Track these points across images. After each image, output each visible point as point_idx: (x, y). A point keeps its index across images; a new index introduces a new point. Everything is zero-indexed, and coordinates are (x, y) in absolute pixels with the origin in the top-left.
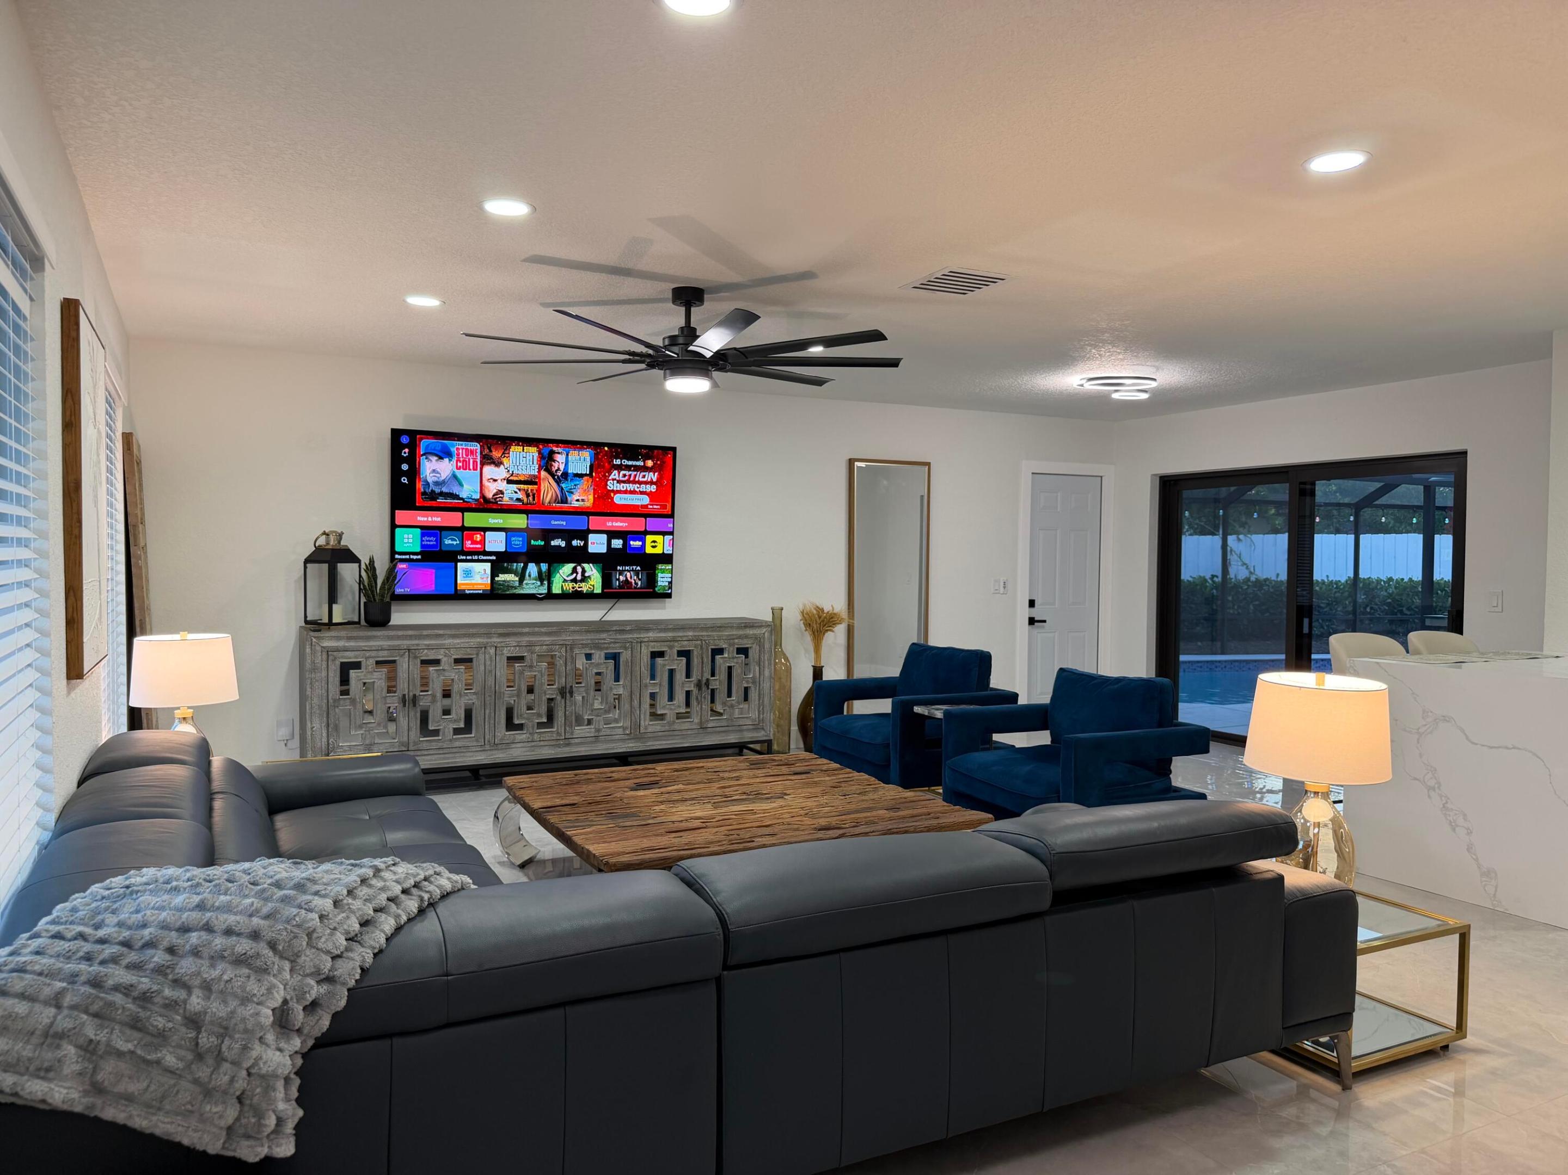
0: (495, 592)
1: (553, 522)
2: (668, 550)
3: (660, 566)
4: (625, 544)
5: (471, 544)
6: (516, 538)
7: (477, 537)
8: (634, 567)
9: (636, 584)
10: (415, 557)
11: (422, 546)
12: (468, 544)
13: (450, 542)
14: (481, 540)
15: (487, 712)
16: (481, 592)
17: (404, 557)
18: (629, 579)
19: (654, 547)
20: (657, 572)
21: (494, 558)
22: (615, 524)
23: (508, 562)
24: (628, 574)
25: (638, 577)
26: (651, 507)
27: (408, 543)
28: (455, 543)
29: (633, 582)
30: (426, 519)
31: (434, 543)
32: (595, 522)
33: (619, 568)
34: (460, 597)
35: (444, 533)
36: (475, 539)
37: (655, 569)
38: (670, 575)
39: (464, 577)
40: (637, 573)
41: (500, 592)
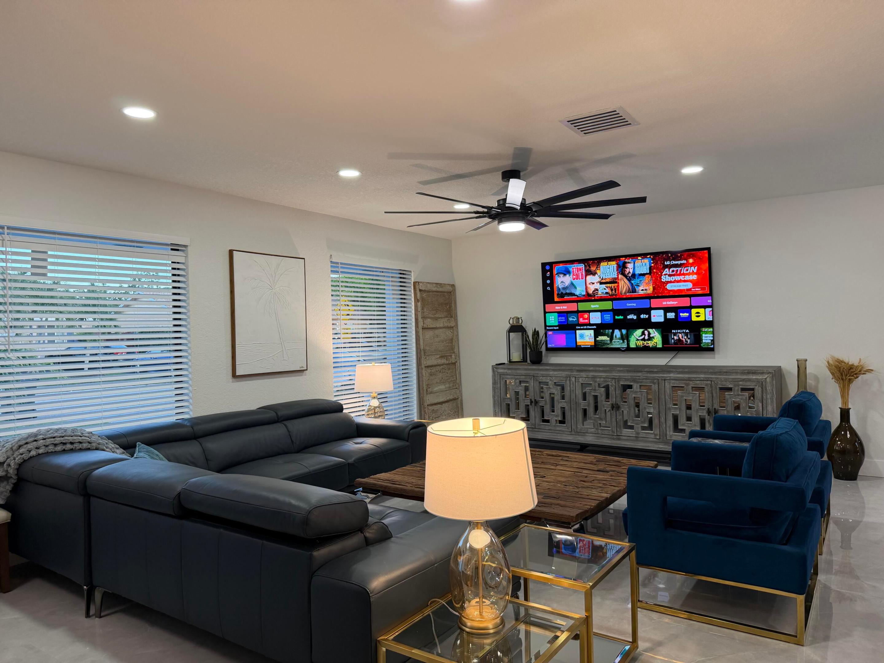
0: (597, 347)
1: (628, 305)
2: (709, 318)
3: (704, 329)
4: (677, 316)
5: (583, 320)
6: (607, 316)
7: (585, 316)
8: (684, 331)
9: (687, 342)
10: (556, 328)
11: (559, 322)
12: (581, 320)
13: (572, 319)
14: (588, 318)
15: (572, 413)
16: (589, 346)
17: (550, 328)
18: (681, 338)
19: (698, 316)
20: (701, 333)
21: (595, 327)
22: (668, 303)
23: (603, 329)
24: (680, 335)
25: (687, 337)
26: (694, 290)
27: (552, 321)
28: (574, 320)
29: (684, 340)
30: (559, 308)
31: (564, 320)
32: (655, 303)
33: (673, 331)
34: (578, 349)
35: (569, 315)
36: (584, 317)
37: (699, 331)
38: (712, 335)
39: (580, 338)
40: (686, 334)
41: (599, 346)
